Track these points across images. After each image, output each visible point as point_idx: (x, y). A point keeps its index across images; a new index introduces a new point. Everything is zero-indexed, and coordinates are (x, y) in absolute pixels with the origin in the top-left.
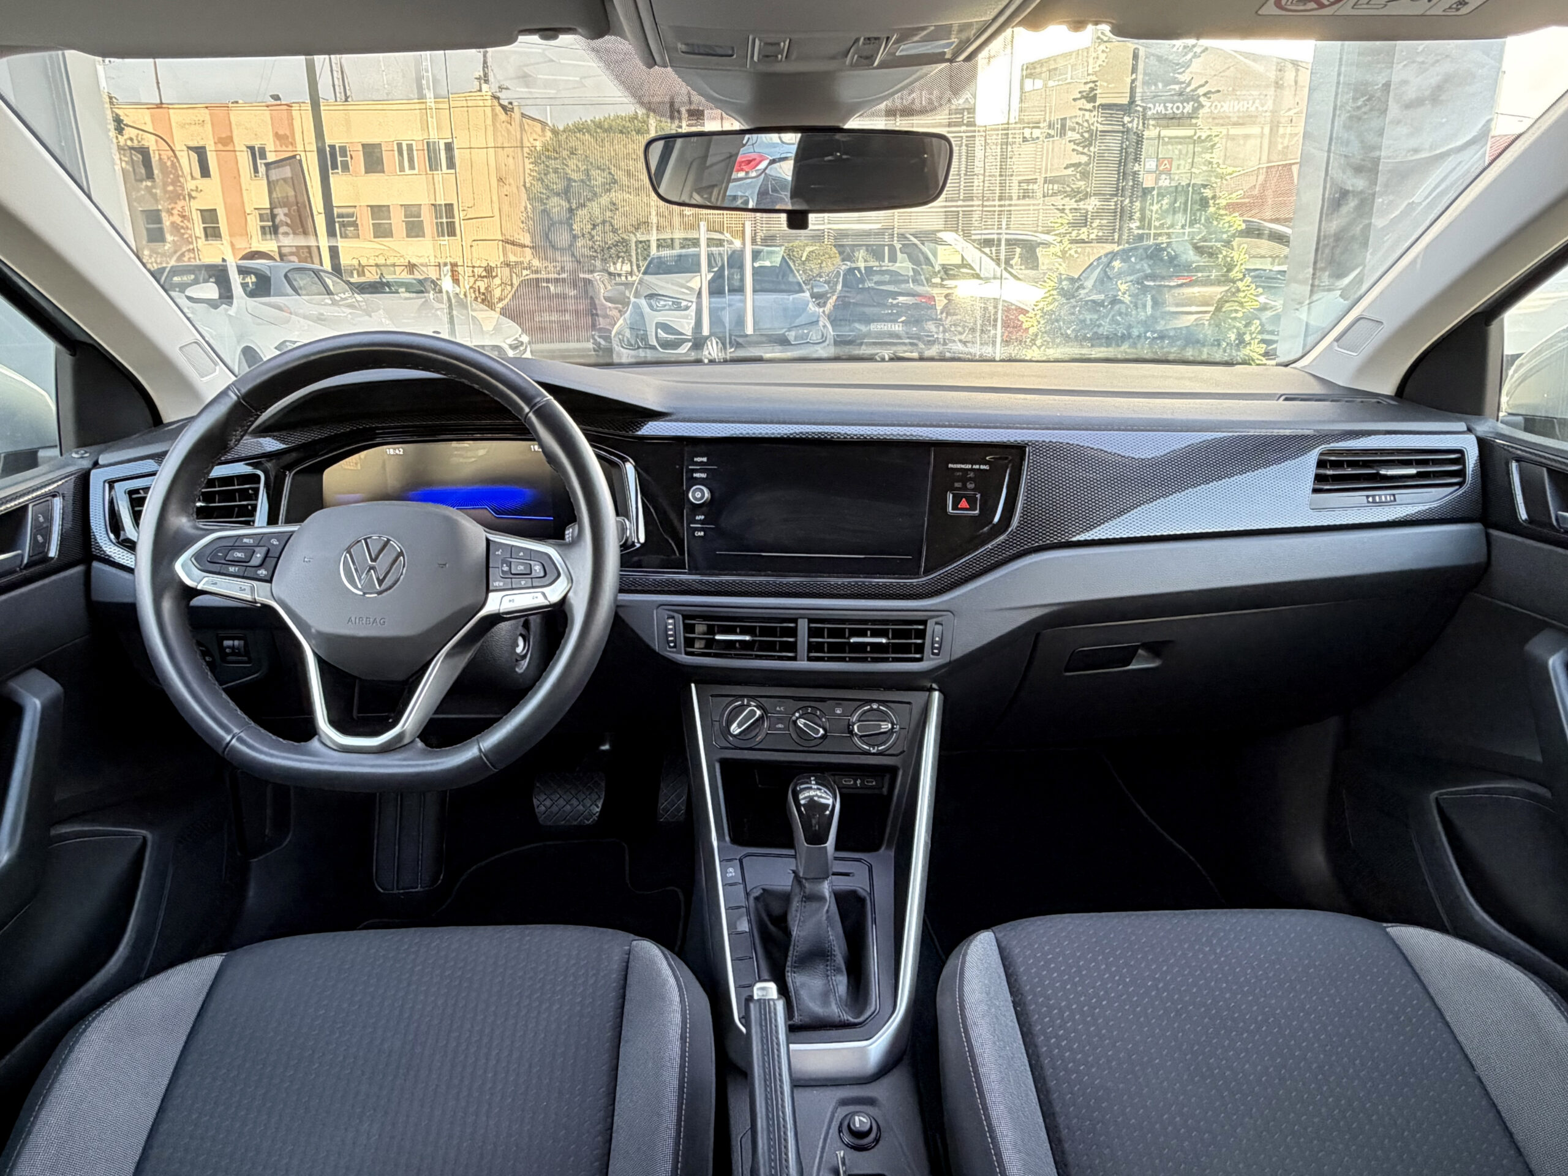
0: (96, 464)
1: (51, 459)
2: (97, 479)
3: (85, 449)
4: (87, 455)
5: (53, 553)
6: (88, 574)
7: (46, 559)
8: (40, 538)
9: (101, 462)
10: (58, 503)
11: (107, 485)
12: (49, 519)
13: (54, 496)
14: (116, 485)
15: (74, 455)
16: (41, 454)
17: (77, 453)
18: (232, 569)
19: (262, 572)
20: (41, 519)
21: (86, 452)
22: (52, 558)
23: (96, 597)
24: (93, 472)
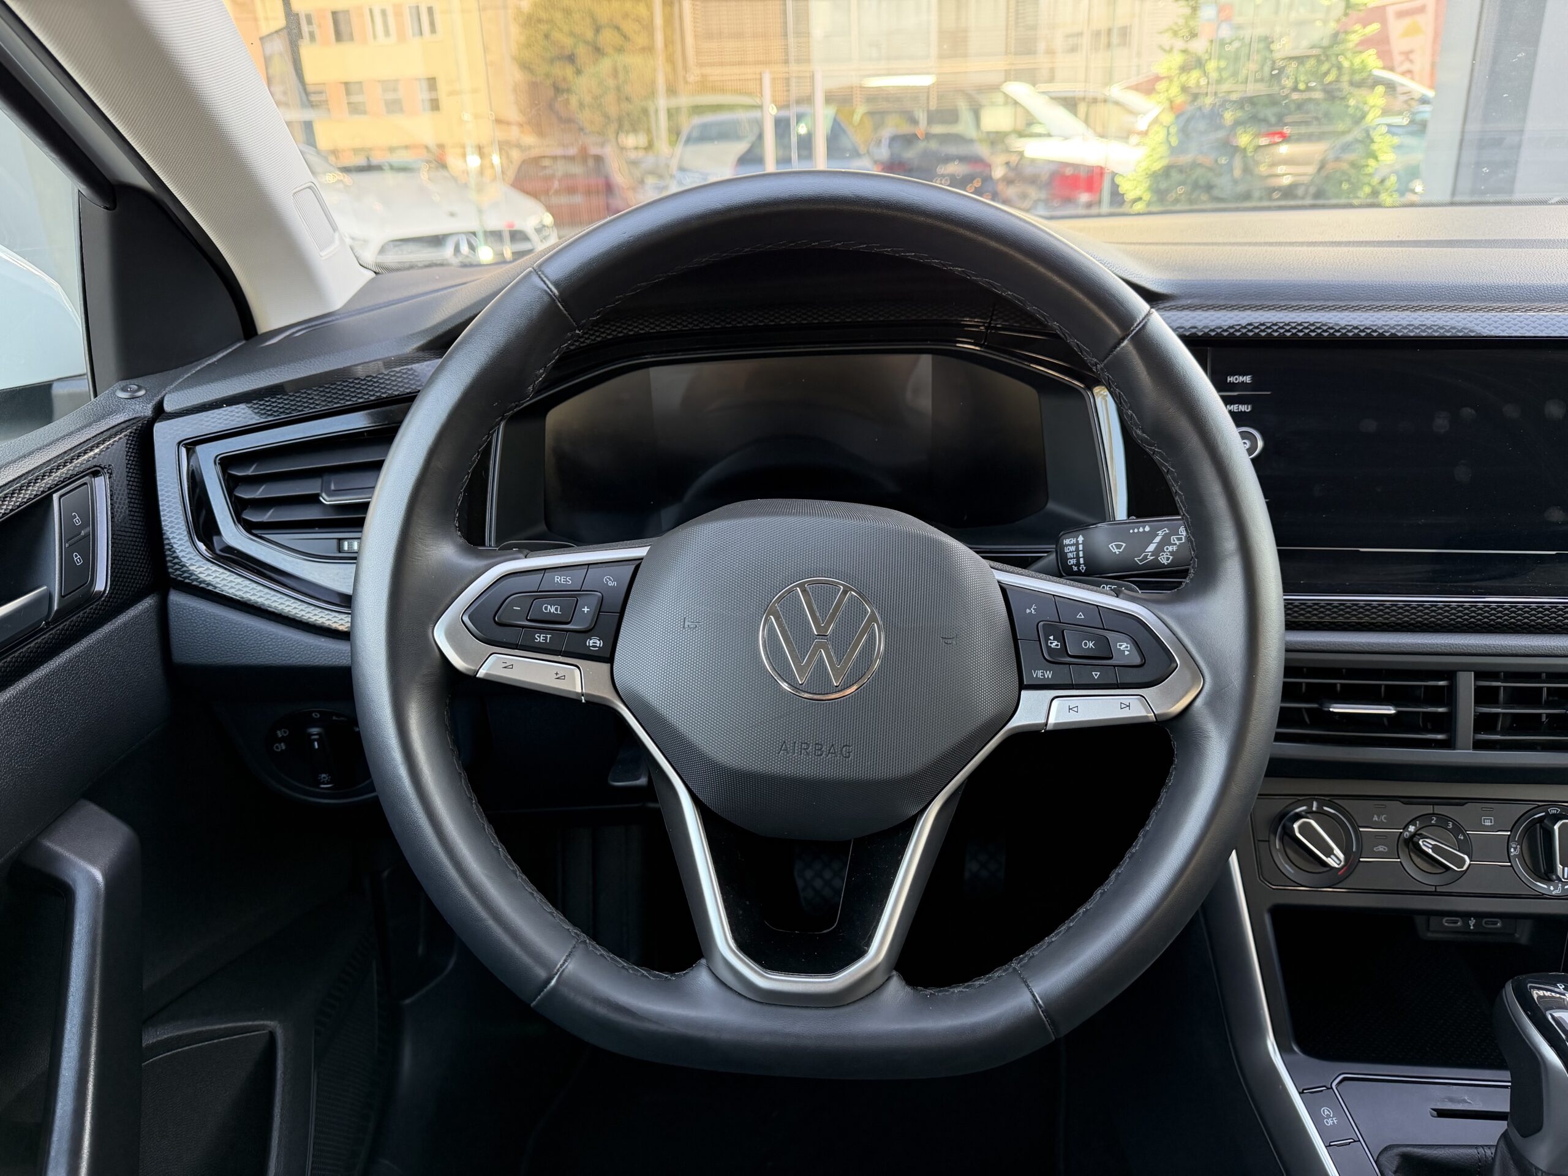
0: (160, 413)
1: (76, 400)
2: (166, 436)
3: (136, 381)
4: (142, 393)
5: (101, 584)
6: (163, 612)
7: (92, 597)
8: (77, 558)
9: (168, 407)
10: (101, 484)
11: (183, 451)
12: (89, 519)
13: (96, 474)
14: (199, 449)
15: (122, 395)
16: (57, 390)
17: (124, 390)
18: (540, 638)
19: (595, 643)
20: (77, 521)
21: (140, 388)
22: (101, 594)
23: (182, 654)
24: (158, 426)
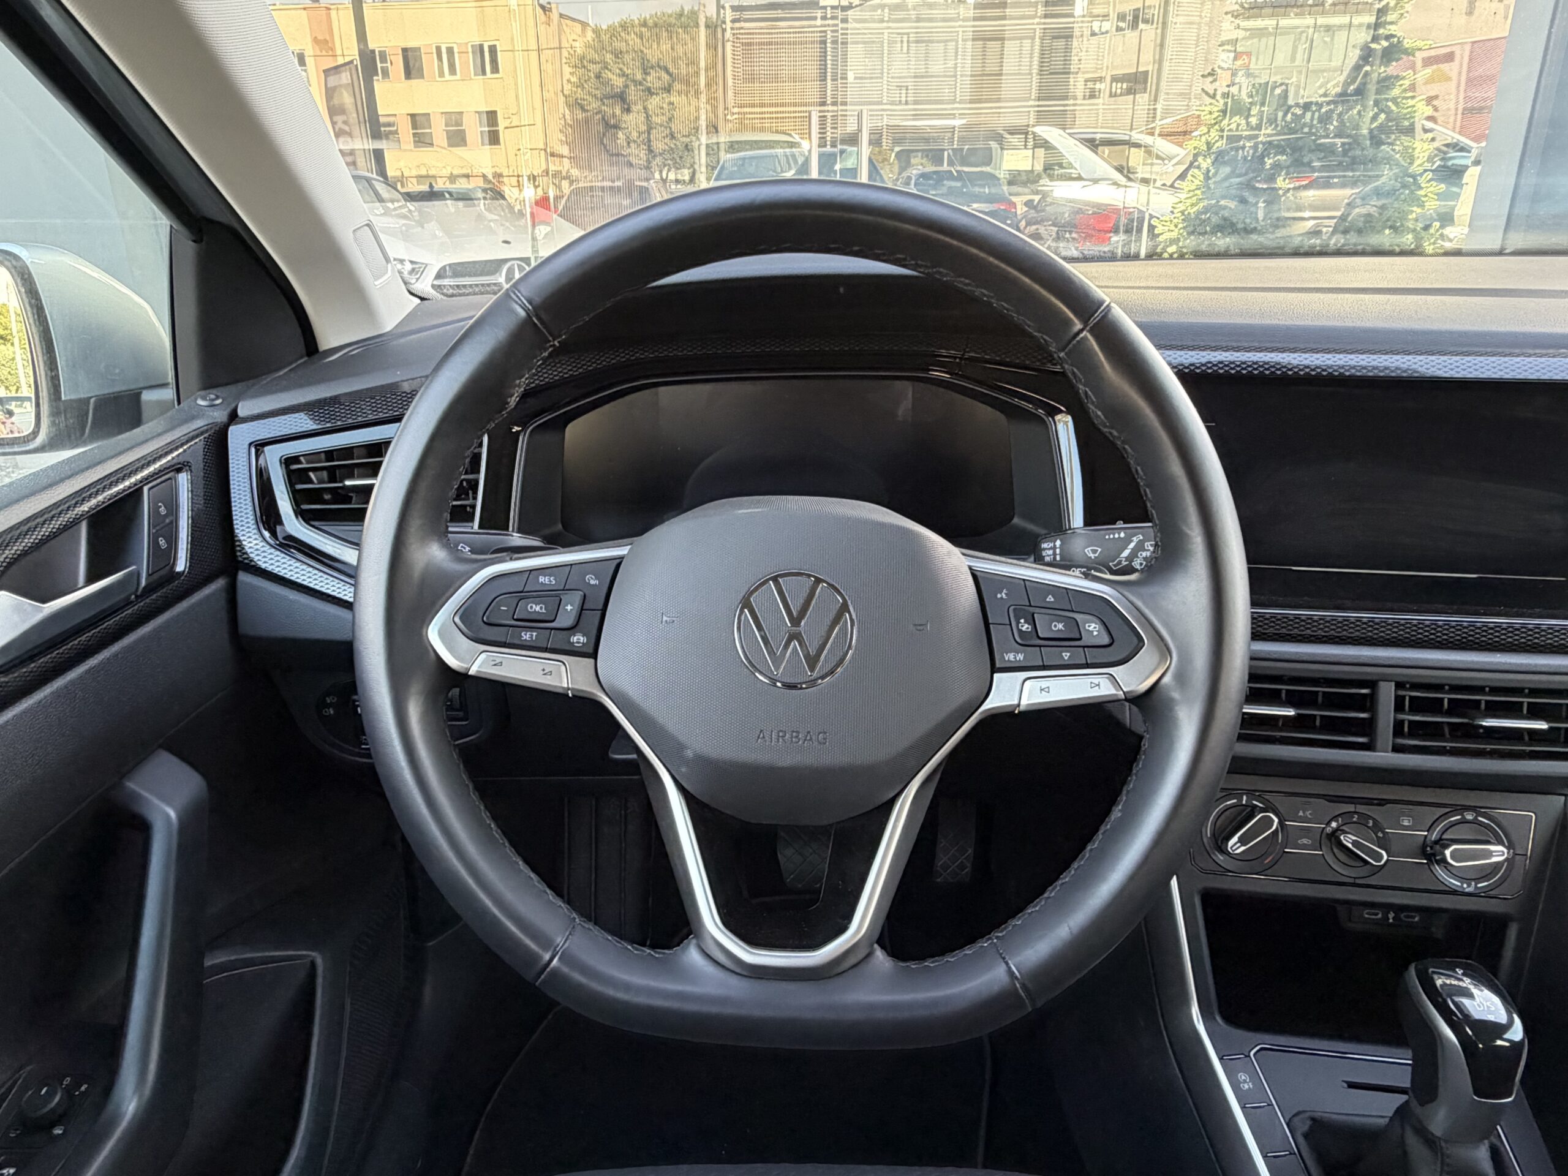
0: (233, 417)
1: (163, 407)
2: (239, 438)
3: (215, 391)
4: (219, 401)
5: (181, 566)
6: (232, 590)
7: (174, 576)
8: (162, 542)
9: (242, 412)
10: (183, 479)
11: (253, 450)
12: (173, 509)
13: (179, 470)
14: (266, 450)
15: (201, 402)
16: (146, 397)
17: (204, 398)
19: (578, 639)
20: (163, 511)
21: (217, 397)
22: (180, 574)
23: (248, 628)
24: (232, 429)
